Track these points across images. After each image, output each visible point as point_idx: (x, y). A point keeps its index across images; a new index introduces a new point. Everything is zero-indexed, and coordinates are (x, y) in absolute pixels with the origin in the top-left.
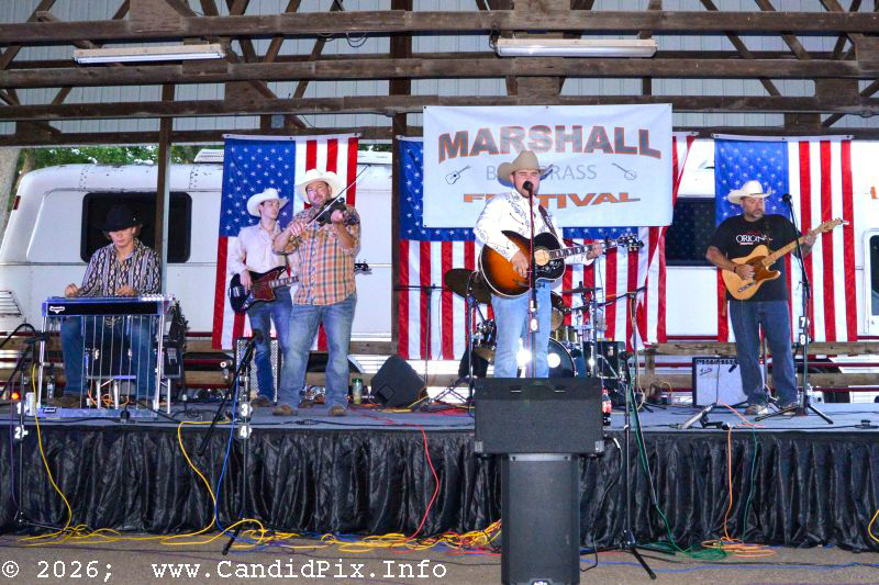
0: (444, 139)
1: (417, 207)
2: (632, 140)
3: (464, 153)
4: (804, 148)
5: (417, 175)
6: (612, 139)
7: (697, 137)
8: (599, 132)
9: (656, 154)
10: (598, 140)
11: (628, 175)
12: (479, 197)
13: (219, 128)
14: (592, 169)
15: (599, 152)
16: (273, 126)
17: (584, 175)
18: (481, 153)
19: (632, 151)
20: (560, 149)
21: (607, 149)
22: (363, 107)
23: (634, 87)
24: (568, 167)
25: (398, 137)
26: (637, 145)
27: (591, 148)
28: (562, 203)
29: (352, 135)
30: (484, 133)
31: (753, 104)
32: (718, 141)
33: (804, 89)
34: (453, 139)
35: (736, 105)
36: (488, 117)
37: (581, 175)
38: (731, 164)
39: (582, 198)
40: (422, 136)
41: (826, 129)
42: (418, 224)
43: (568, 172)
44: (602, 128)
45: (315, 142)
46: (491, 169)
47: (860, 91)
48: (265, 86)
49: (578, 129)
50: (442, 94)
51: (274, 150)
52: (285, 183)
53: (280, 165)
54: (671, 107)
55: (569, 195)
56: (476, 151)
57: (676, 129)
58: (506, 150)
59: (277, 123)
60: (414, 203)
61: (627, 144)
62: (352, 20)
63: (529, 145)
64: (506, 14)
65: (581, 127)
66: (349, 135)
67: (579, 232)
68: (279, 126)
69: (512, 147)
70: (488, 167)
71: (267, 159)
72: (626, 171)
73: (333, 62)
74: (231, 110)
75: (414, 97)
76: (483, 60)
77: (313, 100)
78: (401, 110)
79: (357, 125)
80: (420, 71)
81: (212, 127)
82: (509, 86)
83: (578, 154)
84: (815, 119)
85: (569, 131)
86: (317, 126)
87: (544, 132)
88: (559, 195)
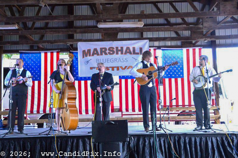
0: (84, 51)
1: (77, 71)
3: (90, 56)
4: (188, 51)
5: (77, 62)
6: (132, 50)
7: (157, 49)
8: (128, 48)
10: (128, 51)
12: (94, 68)
13: (18, 49)
14: (126, 59)
15: (128, 54)
16: (34, 48)
17: (124, 61)
18: (95, 55)
19: (138, 54)
20: (117, 53)
21: (130, 53)
22: (61, 42)
24: (120, 59)
25: (71, 51)
26: (139, 52)
27: (125, 53)
28: (118, 69)
29: (58, 51)
30: (95, 50)
31: (172, 39)
32: (163, 50)
33: (187, 33)
34: (86, 51)
35: (167, 39)
36: (96, 45)
38: (166, 56)
39: (124, 67)
40: (77, 50)
41: (194, 45)
42: (77, 76)
43: (120, 60)
44: (129, 48)
45: (47, 53)
46: (98, 60)
47: (204, 34)
48: (31, 37)
49: (122, 48)
50: (83, 38)
51: (35, 55)
52: (38, 64)
53: (37, 60)
54: (148, 41)
55: (120, 67)
56: (93, 55)
57: (150, 47)
58: (102, 54)
59: (35, 47)
60: (76, 70)
61: (136, 52)
62: (55, 18)
63: (109, 53)
64: (100, 16)
65: (123, 47)
66: (56, 51)
67: (123, 77)
68: (36, 48)
69: (103, 53)
70: (97, 59)
71: (33, 58)
72: (136, 60)
73: (50, 30)
74: (21, 44)
75: (75, 39)
76: (94, 29)
77: (45, 41)
78: (71, 43)
79: (59, 48)
80: (76, 32)
81: (16, 49)
82: (102, 36)
83: (122, 55)
84: (191, 43)
85: (119, 48)
86: (47, 48)
87: (113, 49)
88: (117, 67)
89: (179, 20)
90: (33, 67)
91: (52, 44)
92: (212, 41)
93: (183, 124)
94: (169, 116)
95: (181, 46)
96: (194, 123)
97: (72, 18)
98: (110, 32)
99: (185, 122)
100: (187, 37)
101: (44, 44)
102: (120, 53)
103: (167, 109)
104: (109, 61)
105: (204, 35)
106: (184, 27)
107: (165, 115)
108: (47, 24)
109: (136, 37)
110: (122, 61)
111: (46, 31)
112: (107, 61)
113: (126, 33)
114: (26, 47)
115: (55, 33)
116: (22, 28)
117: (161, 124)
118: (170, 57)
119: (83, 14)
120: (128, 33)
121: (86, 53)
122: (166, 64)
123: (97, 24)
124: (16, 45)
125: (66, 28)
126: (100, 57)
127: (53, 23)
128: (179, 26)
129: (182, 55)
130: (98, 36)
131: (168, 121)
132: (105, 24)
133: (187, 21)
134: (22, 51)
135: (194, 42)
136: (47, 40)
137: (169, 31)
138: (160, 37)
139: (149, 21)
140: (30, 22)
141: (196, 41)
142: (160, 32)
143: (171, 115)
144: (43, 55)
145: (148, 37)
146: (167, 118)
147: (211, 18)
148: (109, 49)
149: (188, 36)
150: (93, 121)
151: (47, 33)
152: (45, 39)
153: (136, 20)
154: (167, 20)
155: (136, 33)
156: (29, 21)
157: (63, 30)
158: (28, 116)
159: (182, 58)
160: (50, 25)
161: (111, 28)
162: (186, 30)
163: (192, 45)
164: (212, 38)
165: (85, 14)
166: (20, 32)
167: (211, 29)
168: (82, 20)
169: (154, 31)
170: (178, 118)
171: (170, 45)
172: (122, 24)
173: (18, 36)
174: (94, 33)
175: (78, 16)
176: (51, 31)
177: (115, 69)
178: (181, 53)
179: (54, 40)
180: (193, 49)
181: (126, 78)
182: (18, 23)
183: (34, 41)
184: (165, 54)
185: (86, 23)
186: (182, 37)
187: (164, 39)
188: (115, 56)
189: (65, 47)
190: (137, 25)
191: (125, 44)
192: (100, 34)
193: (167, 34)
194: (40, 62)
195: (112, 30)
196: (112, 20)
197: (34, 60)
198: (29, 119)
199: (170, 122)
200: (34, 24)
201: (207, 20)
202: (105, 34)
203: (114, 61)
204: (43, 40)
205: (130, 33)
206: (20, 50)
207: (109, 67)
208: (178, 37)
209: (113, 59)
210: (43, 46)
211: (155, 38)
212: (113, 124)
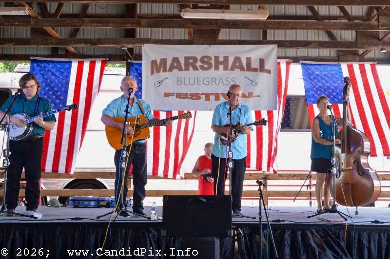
0: (154, 63)
2: (255, 64)
3: (165, 71)
4: (350, 68)
5: (140, 78)
6: (244, 63)
7: (292, 62)
8: (237, 59)
9: (269, 72)
10: (237, 64)
11: (253, 83)
12: (172, 94)
13: (28, 53)
14: (233, 79)
15: (237, 71)
16: (60, 53)
17: (229, 82)
18: (174, 70)
19: (255, 70)
20: (217, 68)
21: (242, 69)
22: (109, 43)
23: (257, 34)
24: (221, 78)
25: (129, 61)
26: (259, 68)
27: (232, 69)
28: (217, 98)
29: (104, 59)
30: (176, 60)
31: (322, 45)
32: (303, 64)
33: (348, 35)
34: (158, 62)
35: (312, 45)
36: (177, 51)
37: (228, 83)
40: (142, 60)
41: (362, 58)
43: (221, 81)
44: (240, 58)
45: (83, 63)
46: (179, 80)
47: (380, 38)
48: (54, 32)
49: (226, 58)
50: (153, 38)
51: (59, 66)
52: (65, 81)
53: (62, 73)
54: (277, 47)
55: (221, 94)
56: (171, 69)
57: (279, 58)
58: (187, 69)
61: (253, 66)
63: (200, 66)
65: (228, 57)
66: (101, 59)
68: (63, 53)
69: (190, 67)
70: (177, 78)
71: (54, 70)
72: (252, 81)
73: (91, 19)
74: (34, 44)
75: (138, 39)
76: (174, 20)
77: (81, 39)
78: (131, 46)
79: (106, 54)
80: (140, 26)
81: (24, 53)
82: (190, 34)
83: (226, 72)
84: (356, 54)
85: (221, 59)
86: (84, 54)
87: (208, 59)
88: (216, 94)
89: (335, 10)
91: (92, 47)
95: (337, 58)
98: (203, 27)
100: (349, 42)
101: (78, 46)
102: (221, 67)
104: (202, 83)
105: (380, 40)
106: (345, 24)
107: (304, 189)
108: (85, 7)
109: (254, 39)
110: (225, 82)
111: (83, 22)
112: (196, 82)
113: (235, 30)
114: (43, 49)
115: (100, 24)
116: (38, 14)
120: (239, 30)
123: (181, 11)
124: (24, 46)
126: (183, 74)
127: (97, 7)
128: (335, 21)
130: (181, 33)
131: (308, 199)
132: (195, 12)
133: (350, 13)
134: (35, 58)
135: (362, 53)
136: (85, 37)
137: (315, 29)
138: (299, 39)
139: (279, 9)
140: (53, 3)
141: (365, 50)
142: (298, 31)
144: (75, 66)
145: (276, 39)
146: (308, 194)
148: (202, 60)
149: (350, 40)
150: (165, 196)
151: (84, 24)
152: (80, 36)
153: (254, 6)
154: (312, 8)
155: (253, 30)
157: (117, 20)
158: (42, 181)
160: (91, 11)
162: (347, 29)
163: (358, 57)
166: (33, 21)
168: (151, 2)
169: (287, 29)
171: (316, 55)
172: (227, 13)
173: (29, 28)
174: (174, 27)
176: (92, 22)
177: (212, 98)
179: (98, 39)
180: (360, 65)
182: (30, 5)
183: (60, 39)
185: (159, 9)
186: (340, 42)
187: (306, 44)
188: (212, 72)
189: (118, 53)
190: (257, 16)
191: (231, 51)
192: (186, 29)
193: (312, 35)
194: (68, 77)
195: (207, 24)
196: (209, 5)
197: (57, 74)
198: (44, 188)
199: (312, 201)
200: (60, 6)
201: (386, 11)
202: (195, 31)
203: (210, 83)
204: (78, 37)
205: (243, 30)
206: (32, 56)
207: (200, 93)
208: (333, 42)
209: (208, 78)
210: (75, 48)
211: (288, 41)
212: (203, 202)
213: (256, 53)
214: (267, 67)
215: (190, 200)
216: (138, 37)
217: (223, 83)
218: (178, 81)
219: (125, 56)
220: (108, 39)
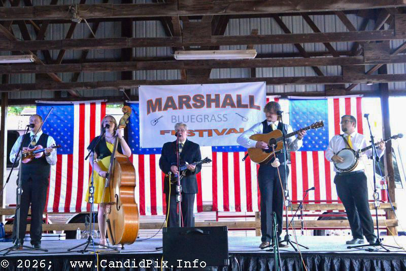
0: (149, 102)
1: (137, 137)
2: (245, 101)
3: (160, 109)
4: (336, 102)
5: (137, 120)
6: (235, 100)
7: (280, 98)
8: (228, 97)
10: (228, 101)
11: (243, 119)
12: (168, 132)
13: (33, 97)
14: (225, 116)
15: (229, 108)
16: (62, 96)
17: (222, 119)
18: (169, 109)
19: (246, 106)
20: (209, 106)
21: (233, 105)
22: (108, 86)
24: (213, 115)
25: (127, 101)
26: (248, 104)
27: (224, 106)
28: (210, 134)
29: (103, 101)
30: (170, 99)
31: (307, 80)
32: (291, 100)
33: (334, 70)
34: (154, 102)
35: (299, 81)
36: (171, 90)
37: (220, 120)
38: (297, 111)
39: (220, 131)
40: (138, 100)
41: (348, 92)
42: (137, 146)
43: (213, 118)
44: (230, 95)
45: (84, 104)
46: (174, 118)
47: (366, 72)
48: (56, 76)
49: (217, 96)
50: (148, 79)
51: (62, 109)
52: (69, 125)
53: (66, 117)
54: (265, 84)
55: (214, 130)
56: (166, 108)
57: (268, 94)
58: (181, 107)
59: (64, 95)
60: (135, 135)
61: (243, 103)
62: (100, 42)
63: (193, 105)
64: (179, 39)
65: (219, 95)
66: (101, 101)
67: (220, 149)
68: (65, 97)
69: (184, 106)
70: (172, 116)
71: (59, 113)
72: (243, 117)
73: (91, 64)
74: (40, 88)
75: (134, 81)
76: (168, 62)
77: (82, 83)
78: (127, 87)
79: (106, 95)
80: (136, 68)
81: (29, 97)
82: (182, 74)
83: (218, 109)
84: (342, 87)
85: (213, 97)
86: (85, 96)
87: (201, 98)
88: (209, 130)
89: (321, 47)
90: (59, 130)
91: (92, 90)
92: (380, 84)
93: (328, 235)
94: (302, 220)
95: (324, 92)
96: (349, 234)
97: (129, 43)
98: (195, 67)
99: (332, 231)
100: (335, 76)
101: (79, 89)
102: (213, 104)
103: (298, 208)
104: (195, 120)
105: (366, 74)
106: (330, 59)
107: (296, 219)
108: (85, 53)
109: (243, 77)
110: (217, 119)
111: (83, 67)
112: (190, 119)
113: (225, 69)
114: (48, 94)
115: (99, 68)
116: (42, 60)
117: (289, 234)
118: (304, 113)
119: (148, 36)
120: (229, 69)
121: (153, 106)
122: (296, 125)
123: (174, 53)
124: (30, 91)
125: (117, 60)
126: (178, 113)
127: (96, 52)
128: (321, 57)
129: (326, 109)
130: (174, 74)
131: (300, 229)
132: (186, 54)
133: (335, 48)
134: (40, 102)
135: (348, 86)
136: (85, 81)
137: (301, 66)
138: (286, 76)
139: (267, 48)
140: (55, 51)
141: (351, 84)
142: (286, 68)
143: (305, 219)
144: (77, 108)
145: (265, 76)
146: (299, 224)
147: (378, 43)
148: (195, 98)
149: (336, 74)
150: (164, 229)
151: (85, 69)
152: (81, 80)
153: (242, 46)
154: (298, 46)
155: (242, 69)
156: (55, 48)
157: (114, 64)
158: (49, 216)
159: (326, 115)
160: (90, 56)
161: (198, 61)
162: (333, 64)
163: (345, 91)
164: (382, 79)
165: (151, 37)
166: (37, 68)
167: (379, 63)
168: (146, 46)
169: (275, 67)
170: (319, 224)
171: (303, 90)
172: (217, 53)
173: (34, 75)
174: (167, 69)
175: (139, 39)
176: (91, 66)
177: (206, 134)
178: (324, 105)
179: (98, 82)
180: (346, 99)
181: (225, 151)
182: (35, 53)
183: (63, 84)
184: (295, 107)
185: (153, 52)
186: (326, 78)
187: (293, 80)
188: (204, 110)
189: (117, 94)
190: (246, 55)
191: (222, 89)
192: (179, 70)
193: (299, 72)
194: (72, 121)
195: (199, 64)
196: (200, 47)
197: (62, 117)
198: (51, 223)
199: (304, 231)
200: (62, 52)
201: (371, 46)
202: (188, 71)
203: (203, 120)
204: (78, 81)
205: (233, 69)
206: (37, 100)
207: (194, 130)
208: (319, 77)
209: (201, 116)
210: (77, 92)
211: (276, 78)
212: (200, 233)
213: (246, 90)
214: (256, 103)
215: (188, 232)
216: (134, 79)
217: (215, 119)
218: (172, 119)
219: (122, 97)
220: (107, 82)
